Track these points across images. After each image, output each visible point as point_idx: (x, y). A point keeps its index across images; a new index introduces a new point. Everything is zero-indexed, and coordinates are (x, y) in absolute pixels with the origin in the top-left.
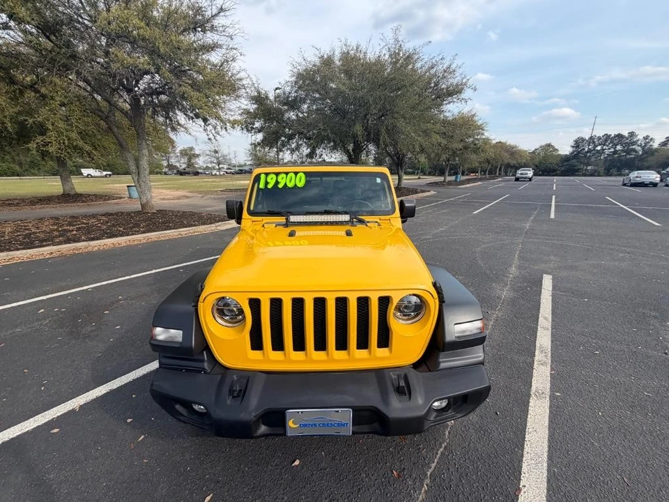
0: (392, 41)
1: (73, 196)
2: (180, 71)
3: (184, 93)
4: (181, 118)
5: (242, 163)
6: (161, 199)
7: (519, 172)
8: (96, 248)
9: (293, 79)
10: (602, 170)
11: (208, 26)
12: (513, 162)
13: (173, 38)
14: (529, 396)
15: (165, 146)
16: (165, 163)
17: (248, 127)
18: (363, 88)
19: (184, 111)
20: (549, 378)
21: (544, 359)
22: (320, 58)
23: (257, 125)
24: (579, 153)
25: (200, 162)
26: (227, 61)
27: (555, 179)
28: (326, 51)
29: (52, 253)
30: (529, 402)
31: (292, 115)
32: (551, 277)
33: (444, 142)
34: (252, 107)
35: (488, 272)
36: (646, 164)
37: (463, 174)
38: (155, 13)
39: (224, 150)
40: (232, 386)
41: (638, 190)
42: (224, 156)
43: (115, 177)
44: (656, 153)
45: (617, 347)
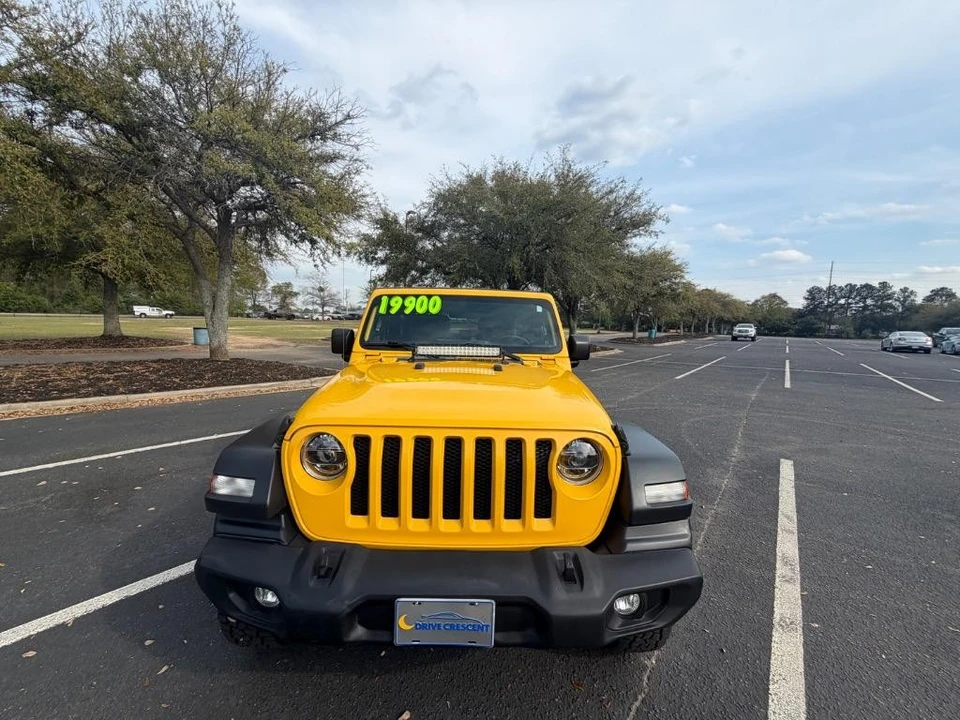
0: (559, 161)
1: (116, 339)
2: (289, 183)
3: (290, 207)
4: (281, 241)
5: (357, 306)
6: (238, 347)
7: (737, 329)
8: (137, 405)
9: (432, 200)
10: (851, 330)
11: (330, 134)
12: (727, 316)
13: (286, 144)
14: (771, 626)
15: (253, 279)
16: (250, 303)
17: (368, 257)
18: (521, 211)
19: (287, 233)
20: (800, 601)
21: (790, 574)
22: (467, 177)
23: (380, 254)
24: (816, 307)
25: (298, 304)
26: (349, 174)
27: (788, 340)
28: (476, 169)
29: (72, 408)
30: (771, 636)
31: (428, 245)
32: (792, 462)
33: (630, 283)
34: (375, 232)
35: (699, 453)
36: (910, 325)
37: (659, 330)
38: (266, 117)
39: (333, 288)
40: (319, 560)
41: (903, 356)
42: (330, 296)
43: (180, 319)
44: (921, 311)
45: (899, 560)
